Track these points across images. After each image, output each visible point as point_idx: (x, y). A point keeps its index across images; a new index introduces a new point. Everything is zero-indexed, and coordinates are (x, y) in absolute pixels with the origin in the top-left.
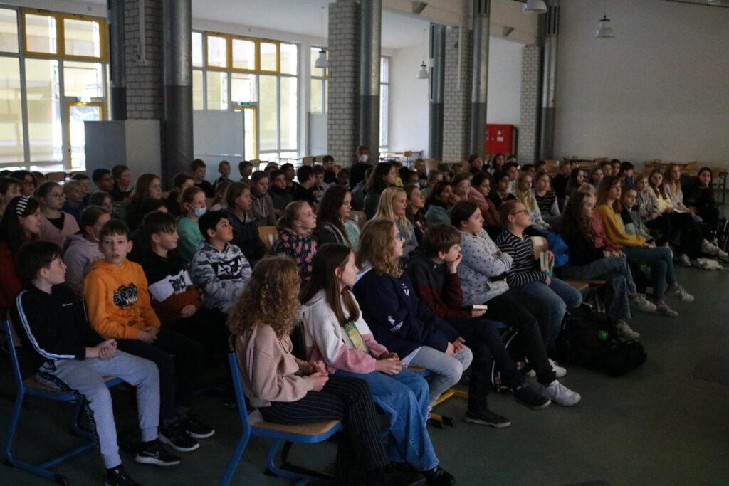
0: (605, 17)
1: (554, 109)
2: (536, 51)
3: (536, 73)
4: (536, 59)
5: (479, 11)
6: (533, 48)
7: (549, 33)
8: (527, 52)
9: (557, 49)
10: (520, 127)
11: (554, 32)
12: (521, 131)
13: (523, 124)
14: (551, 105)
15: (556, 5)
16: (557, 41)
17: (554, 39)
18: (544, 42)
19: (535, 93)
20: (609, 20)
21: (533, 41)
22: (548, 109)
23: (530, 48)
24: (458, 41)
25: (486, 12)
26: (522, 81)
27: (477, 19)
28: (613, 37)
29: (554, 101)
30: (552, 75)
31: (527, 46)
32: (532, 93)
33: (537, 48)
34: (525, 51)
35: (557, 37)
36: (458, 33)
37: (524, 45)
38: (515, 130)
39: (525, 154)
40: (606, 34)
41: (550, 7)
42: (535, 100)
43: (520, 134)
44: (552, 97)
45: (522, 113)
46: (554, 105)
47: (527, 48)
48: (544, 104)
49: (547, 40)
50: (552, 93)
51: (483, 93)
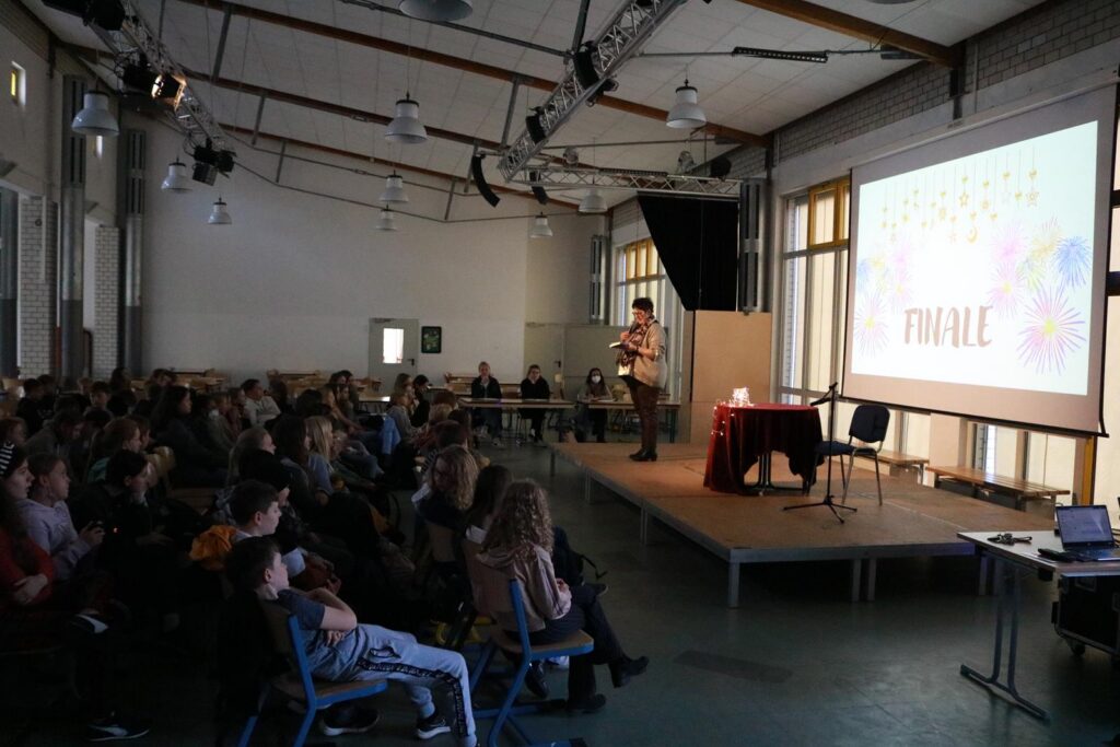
1: (141, 308)
2: (115, 233)
3: (116, 261)
4: (115, 243)
5: (72, 179)
6: (111, 230)
7: (133, 210)
8: (102, 234)
9: (143, 232)
10: (96, 332)
11: (139, 211)
12: (96, 336)
13: (100, 327)
14: (137, 303)
15: (141, 177)
16: (143, 225)
17: (139, 219)
18: (125, 222)
19: (115, 288)
20: (225, 203)
21: (110, 219)
22: (133, 308)
23: (106, 229)
24: (40, 216)
25: (81, 181)
26: (96, 272)
27: (68, 191)
28: (231, 224)
29: (140, 298)
30: (138, 265)
31: (101, 226)
32: (111, 287)
33: (117, 230)
34: (100, 232)
35: (143, 217)
36: (41, 205)
37: (99, 226)
38: (89, 334)
39: (104, 367)
40: (223, 220)
41: (134, 180)
42: (115, 297)
43: (96, 340)
44: (137, 294)
45: (98, 314)
46: (141, 303)
47: (101, 229)
48: (128, 302)
49: (130, 220)
50: (138, 288)
51: (79, 287)
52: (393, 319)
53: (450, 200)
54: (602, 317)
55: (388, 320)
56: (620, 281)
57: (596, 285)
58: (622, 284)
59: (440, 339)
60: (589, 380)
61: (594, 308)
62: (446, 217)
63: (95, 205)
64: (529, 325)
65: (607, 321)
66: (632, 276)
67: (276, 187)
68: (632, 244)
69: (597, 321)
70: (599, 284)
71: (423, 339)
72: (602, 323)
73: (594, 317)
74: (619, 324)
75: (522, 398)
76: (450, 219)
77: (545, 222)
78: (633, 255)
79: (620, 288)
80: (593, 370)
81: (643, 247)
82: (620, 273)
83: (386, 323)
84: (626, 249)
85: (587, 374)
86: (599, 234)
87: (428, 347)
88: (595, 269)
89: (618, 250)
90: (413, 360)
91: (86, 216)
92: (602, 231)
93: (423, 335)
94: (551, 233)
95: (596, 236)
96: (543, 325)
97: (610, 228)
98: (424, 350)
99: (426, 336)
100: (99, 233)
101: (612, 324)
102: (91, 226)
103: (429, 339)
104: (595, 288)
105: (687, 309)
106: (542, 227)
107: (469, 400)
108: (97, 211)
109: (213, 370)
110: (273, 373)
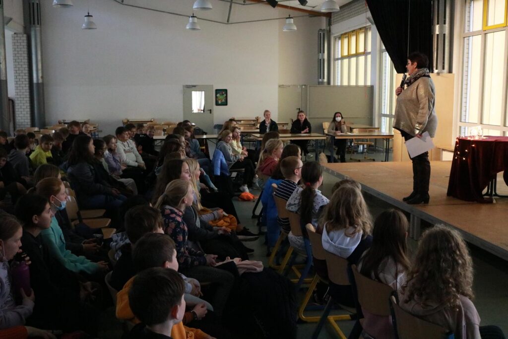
0: (89, 13)
1: (43, 84)
2: (24, 37)
3: (26, 55)
4: (24, 44)
6: (21, 35)
7: (34, 24)
8: (16, 38)
9: (41, 34)
10: (16, 99)
11: (38, 24)
12: (17, 102)
13: (19, 96)
14: (40, 81)
16: (41, 31)
17: (38, 29)
18: (30, 30)
19: (26, 71)
20: (91, 16)
21: (20, 29)
22: (38, 84)
23: (18, 35)
26: (14, 62)
28: (96, 29)
29: (42, 77)
30: (39, 57)
31: (15, 33)
32: (24, 72)
33: (25, 35)
35: (41, 27)
37: (13, 33)
38: (12, 102)
39: (23, 121)
40: (90, 26)
41: (33, 4)
42: (27, 77)
43: (16, 105)
44: (40, 75)
45: (17, 88)
46: (43, 81)
47: (16, 35)
48: (35, 81)
49: (32, 29)
50: (40, 72)
51: (4, 71)
52: (197, 85)
53: (231, 7)
54: (326, 80)
55: (194, 86)
56: (337, 57)
57: (322, 61)
58: (338, 59)
59: (226, 97)
60: (334, 120)
61: (321, 75)
62: (228, 21)
63: (11, 19)
64: (280, 86)
65: (329, 82)
66: (346, 53)
67: (122, 5)
68: (345, 34)
69: (322, 83)
70: (324, 60)
71: (216, 97)
72: (326, 84)
73: (320, 80)
74: (336, 84)
75: (291, 133)
76: (230, 22)
77: (292, 20)
78: (346, 41)
79: (337, 62)
80: (336, 113)
81: (353, 35)
82: (337, 53)
83: (194, 88)
84: (341, 37)
85: (333, 117)
86: (323, 29)
87: (220, 102)
88: (321, 50)
89: (335, 38)
90: (210, 110)
91: (5, 27)
92: (324, 26)
93: (216, 94)
94: (296, 29)
95: (320, 30)
96: (289, 86)
97: (330, 24)
98: (217, 104)
99: (218, 95)
100: (14, 38)
101: (332, 84)
102: (9, 33)
103: (221, 97)
104: (321, 62)
105: (398, 72)
106: (290, 24)
107: (258, 135)
108: (11, 23)
109: (89, 120)
110: (126, 121)
